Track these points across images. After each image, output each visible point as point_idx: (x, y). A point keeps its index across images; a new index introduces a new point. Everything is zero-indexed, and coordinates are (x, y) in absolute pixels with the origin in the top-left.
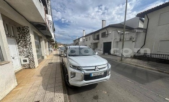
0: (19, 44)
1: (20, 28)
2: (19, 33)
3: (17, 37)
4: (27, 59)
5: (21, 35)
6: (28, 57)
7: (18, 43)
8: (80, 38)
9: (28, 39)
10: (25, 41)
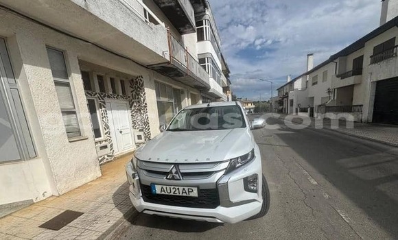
0: (133, 108)
1: (132, 80)
2: (132, 89)
3: (129, 97)
4: (141, 133)
5: (134, 93)
6: (143, 130)
7: (131, 107)
8: (295, 80)
9: (142, 99)
10: (139, 102)
